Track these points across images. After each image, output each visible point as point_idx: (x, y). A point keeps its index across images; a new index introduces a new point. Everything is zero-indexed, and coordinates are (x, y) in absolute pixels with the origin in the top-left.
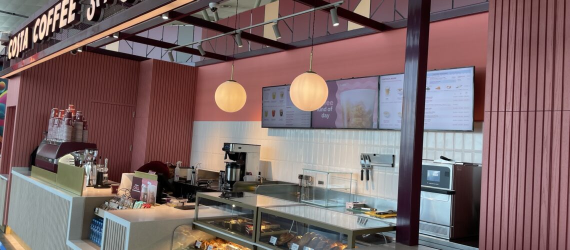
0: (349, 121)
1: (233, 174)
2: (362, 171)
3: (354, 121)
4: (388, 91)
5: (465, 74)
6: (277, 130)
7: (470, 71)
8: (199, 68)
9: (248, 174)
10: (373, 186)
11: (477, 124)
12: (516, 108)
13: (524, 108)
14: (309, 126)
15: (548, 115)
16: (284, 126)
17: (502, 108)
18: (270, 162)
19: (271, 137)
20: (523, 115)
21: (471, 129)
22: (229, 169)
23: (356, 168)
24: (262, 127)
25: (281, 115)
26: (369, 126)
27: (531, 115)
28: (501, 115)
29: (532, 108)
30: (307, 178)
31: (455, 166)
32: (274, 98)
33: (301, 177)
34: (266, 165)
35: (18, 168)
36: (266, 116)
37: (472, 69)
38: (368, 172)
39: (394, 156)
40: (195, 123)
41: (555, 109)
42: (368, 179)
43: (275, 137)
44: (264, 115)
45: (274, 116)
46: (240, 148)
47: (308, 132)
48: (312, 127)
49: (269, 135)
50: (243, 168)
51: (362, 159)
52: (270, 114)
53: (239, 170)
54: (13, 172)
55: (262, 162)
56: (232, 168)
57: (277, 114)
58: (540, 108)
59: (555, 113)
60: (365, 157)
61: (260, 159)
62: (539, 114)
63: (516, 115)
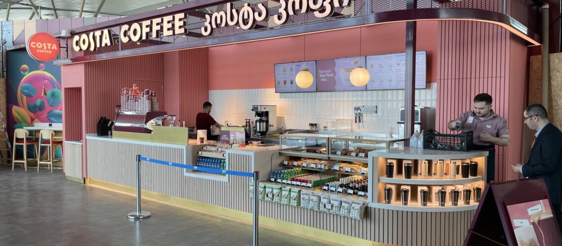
1: (261, 127)
2: (356, 117)
4: (372, 66)
5: (421, 55)
7: (423, 54)
9: (271, 126)
10: (363, 127)
11: (428, 84)
12: (453, 77)
13: (457, 77)
14: (315, 90)
15: (469, 80)
16: (295, 91)
17: (446, 78)
18: (284, 117)
20: (457, 81)
21: (425, 87)
22: (258, 124)
23: (351, 115)
24: (276, 93)
27: (461, 80)
28: (446, 81)
29: (461, 77)
30: (316, 125)
31: (421, 109)
32: (285, 72)
33: (312, 125)
34: (280, 120)
35: (92, 134)
36: (279, 84)
37: (425, 52)
38: (359, 117)
39: (376, 106)
40: (210, 91)
41: (472, 77)
42: (360, 122)
43: (286, 99)
44: (277, 84)
45: (285, 84)
46: (265, 108)
48: (317, 91)
49: (281, 98)
50: (267, 122)
51: (355, 110)
52: (282, 83)
53: (265, 123)
55: (278, 117)
56: (260, 122)
57: (288, 83)
58: (465, 77)
59: (472, 79)
60: (357, 109)
61: (278, 116)
62: (465, 80)
63: (453, 81)
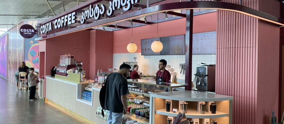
0: (174, 52)
3: (176, 52)
6: (147, 56)
8: (114, 31)
12: (225, 47)
13: (229, 46)
14: (160, 54)
16: (150, 54)
17: (221, 47)
19: (145, 59)
20: (227, 49)
24: (142, 55)
25: (149, 50)
26: (182, 54)
28: (221, 49)
31: (208, 67)
32: (146, 44)
35: (48, 76)
36: (143, 50)
43: (146, 59)
44: (142, 50)
45: (146, 50)
47: (160, 56)
49: (144, 58)
52: (144, 50)
54: (46, 77)
58: (234, 47)
63: (225, 49)
